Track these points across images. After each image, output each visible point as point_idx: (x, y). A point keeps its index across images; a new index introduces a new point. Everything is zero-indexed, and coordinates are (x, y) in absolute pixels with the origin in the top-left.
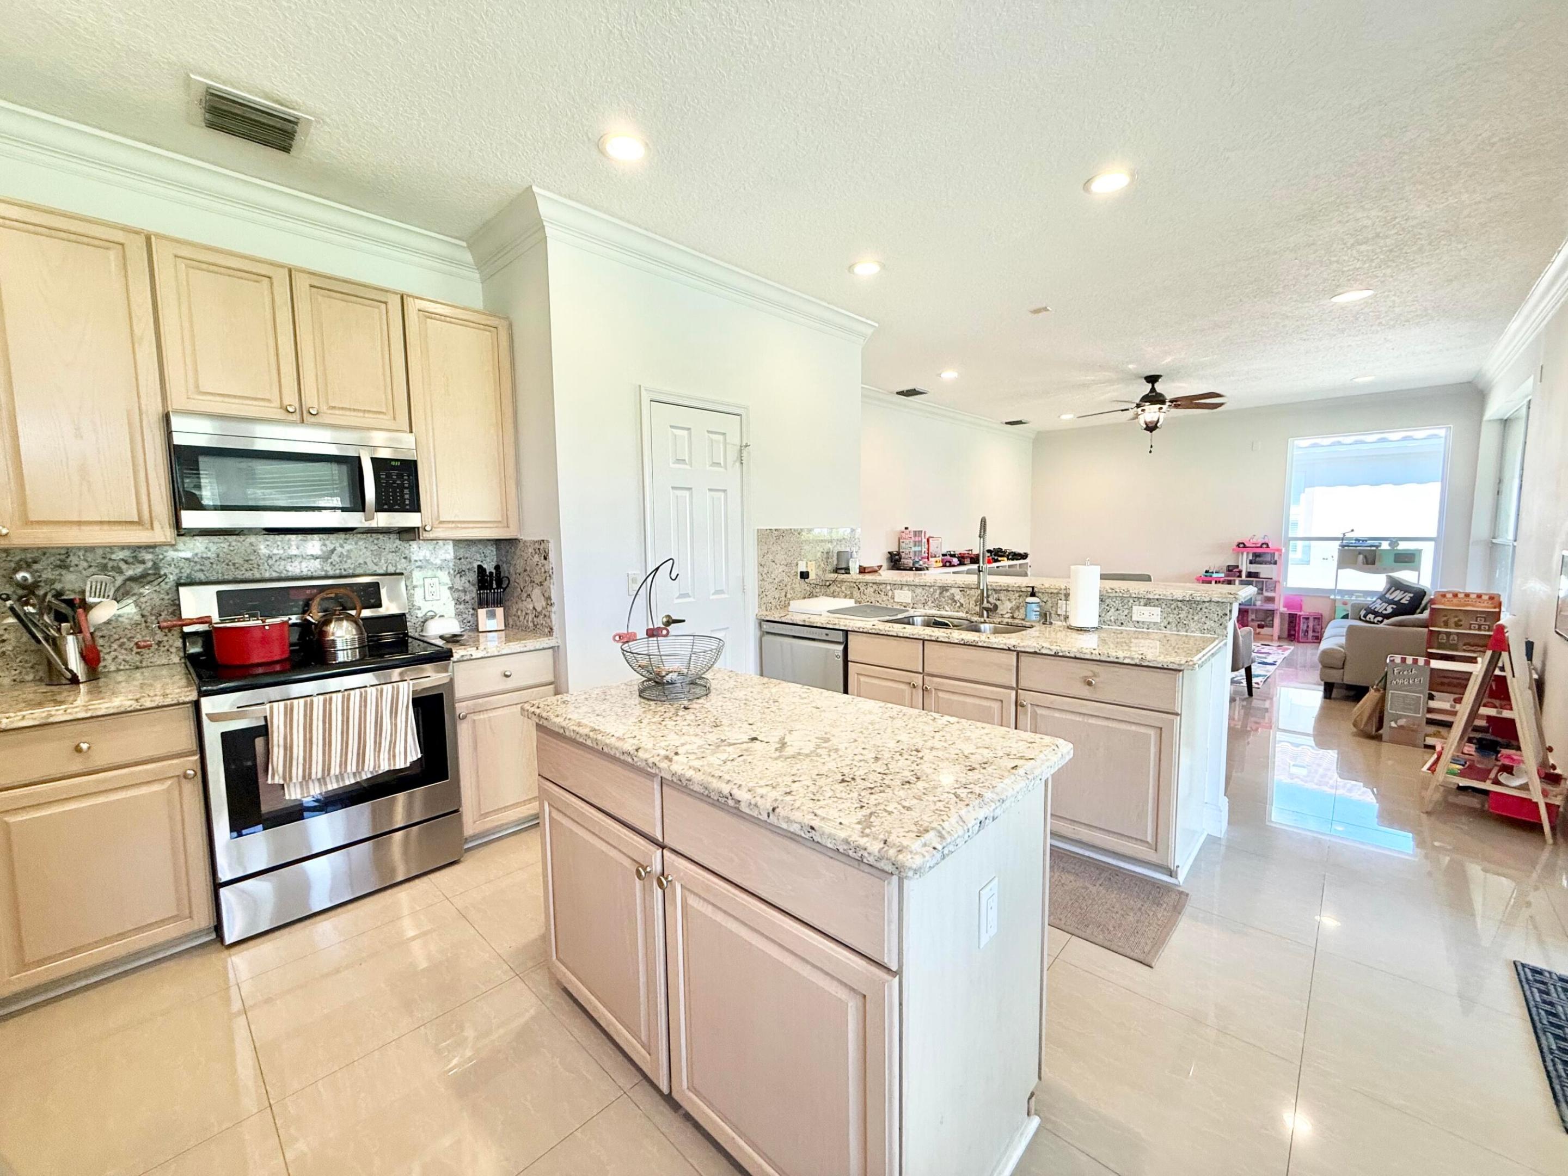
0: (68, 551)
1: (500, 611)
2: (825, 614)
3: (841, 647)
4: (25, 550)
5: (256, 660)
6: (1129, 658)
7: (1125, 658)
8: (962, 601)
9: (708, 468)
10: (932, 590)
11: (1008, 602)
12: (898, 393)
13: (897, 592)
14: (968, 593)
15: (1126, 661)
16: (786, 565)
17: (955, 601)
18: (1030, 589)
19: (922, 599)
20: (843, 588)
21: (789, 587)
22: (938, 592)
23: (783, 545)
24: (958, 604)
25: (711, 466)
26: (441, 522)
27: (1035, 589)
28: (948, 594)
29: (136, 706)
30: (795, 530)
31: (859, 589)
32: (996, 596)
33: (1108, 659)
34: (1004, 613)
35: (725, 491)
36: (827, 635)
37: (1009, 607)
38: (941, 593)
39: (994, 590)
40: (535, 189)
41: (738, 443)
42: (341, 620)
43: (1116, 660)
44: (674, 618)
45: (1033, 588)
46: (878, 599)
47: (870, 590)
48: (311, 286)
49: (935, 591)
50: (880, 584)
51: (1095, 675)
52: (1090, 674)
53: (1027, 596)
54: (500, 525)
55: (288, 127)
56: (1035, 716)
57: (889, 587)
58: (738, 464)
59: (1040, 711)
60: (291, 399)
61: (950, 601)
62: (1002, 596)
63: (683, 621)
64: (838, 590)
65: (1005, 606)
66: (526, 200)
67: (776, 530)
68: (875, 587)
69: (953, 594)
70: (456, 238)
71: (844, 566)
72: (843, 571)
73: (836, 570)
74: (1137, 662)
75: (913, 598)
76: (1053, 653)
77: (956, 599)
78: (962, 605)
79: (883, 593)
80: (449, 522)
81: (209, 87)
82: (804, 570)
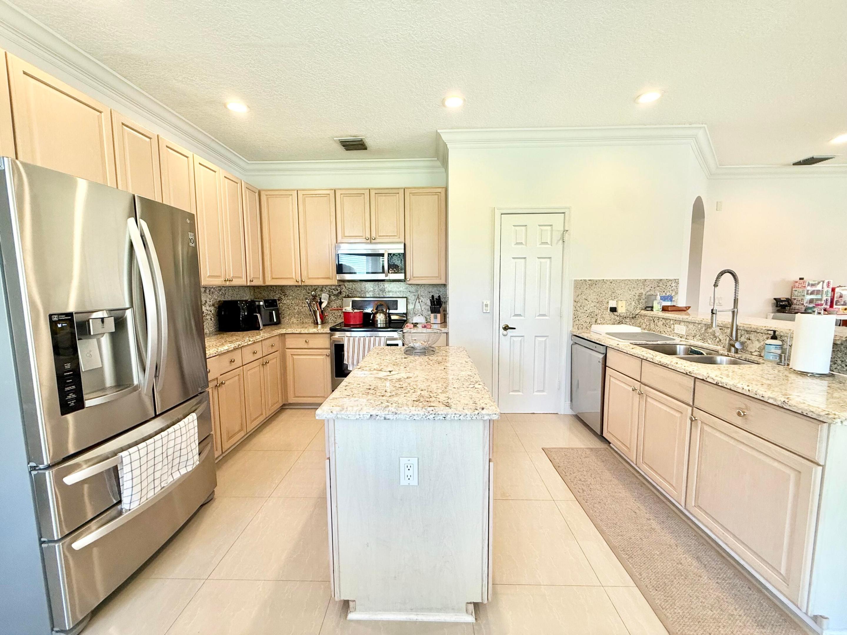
0: (323, 286)
1: (439, 315)
2: (604, 334)
3: (602, 356)
4: (315, 286)
5: (352, 323)
6: (772, 398)
7: (769, 398)
8: (720, 337)
9: (538, 246)
10: (700, 326)
11: (757, 342)
12: (795, 164)
13: (676, 326)
14: (725, 331)
15: (770, 401)
16: (598, 303)
17: (716, 337)
18: (772, 333)
19: (693, 333)
20: (645, 320)
21: (599, 316)
22: (704, 328)
23: (595, 289)
24: (718, 340)
25: (540, 244)
26: (414, 277)
27: (777, 333)
28: (711, 331)
29: (317, 332)
30: (607, 280)
31: (654, 322)
32: (747, 336)
33: (756, 397)
34: (753, 351)
35: (550, 258)
36: (596, 347)
37: (758, 347)
38: (706, 330)
39: (747, 331)
40: (438, 131)
41: (562, 229)
42: (381, 313)
43: (762, 399)
44: (510, 326)
45: (775, 332)
46: (665, 330)
47: (660, 323)
48: (376, 193)
49: (702, 328)
50: (667, 319)
51: (747, 408)
52: (743, 406)
53: (767, 338)
54: (438, 278)
55: (361, 142)
56: (702, 430)
57: (672, 322)
58: (561, 242)
59: (706, 428)
60: (368, 236)
61: (712, 337)
62: (752, 336)
63: (515, 329)
64: (642, 321)
65: (754, 345)
66: (438, 136)
67: (589, 280)
68: (664, 321)
69: (714, 331)
70: (432, 158)
71: (650, 305)
72: (650, 309)
73: (646, 308)
74: (779, 403)
75: (686, 332)
76: (715, 383)
77: (716, 335)
78: (720, 340)
79: (668, 326)
80: (417, 277)
81: (339, 140)
82: (614, 306)
